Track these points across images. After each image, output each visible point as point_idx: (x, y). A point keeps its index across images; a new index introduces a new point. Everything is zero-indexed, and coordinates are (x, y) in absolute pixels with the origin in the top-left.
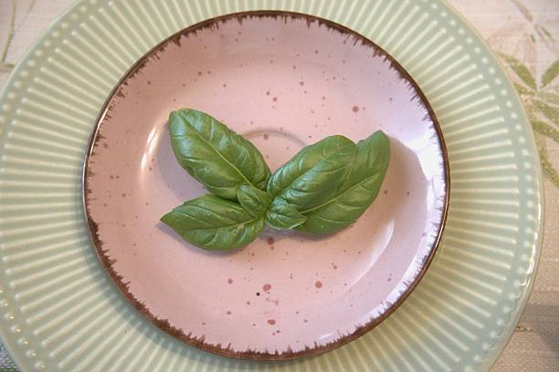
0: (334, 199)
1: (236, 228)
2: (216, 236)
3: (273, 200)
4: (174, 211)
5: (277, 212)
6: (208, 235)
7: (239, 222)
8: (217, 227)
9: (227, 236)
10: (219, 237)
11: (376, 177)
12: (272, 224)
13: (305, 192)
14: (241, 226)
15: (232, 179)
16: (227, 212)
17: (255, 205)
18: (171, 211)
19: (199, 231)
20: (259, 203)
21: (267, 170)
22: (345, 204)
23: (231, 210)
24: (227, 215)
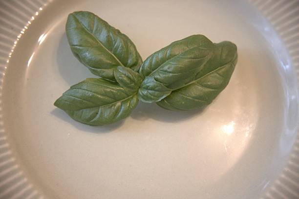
0: (194, 81)
1: (115, 105)
2: (99, 113)
3: (143, 80)
4: (63, 95)
5: (147, 88)
6: (92, 113)
7: (117, 100)
8: (98, 106)
9: (106, 113)
10: (102, 113)
11: (228, 66)
12: (144, 99)
13: (170, 72)
14: (119, 104)
15: (108, 61)
16: (106, 92)
17: (128, 82)
18: (61, 95)
19: (84, 110)
20: (132, 81)
21: (138, 56)
22: (202, 86)
23: (109, 90)
24: (106, 94)
